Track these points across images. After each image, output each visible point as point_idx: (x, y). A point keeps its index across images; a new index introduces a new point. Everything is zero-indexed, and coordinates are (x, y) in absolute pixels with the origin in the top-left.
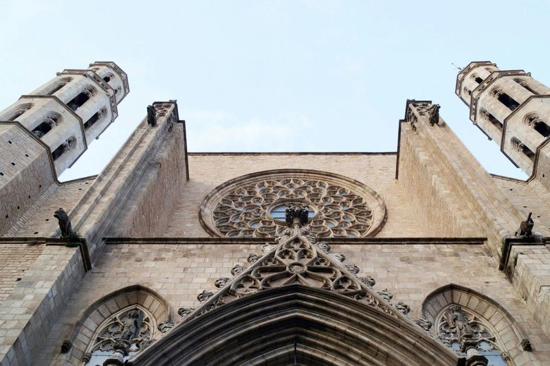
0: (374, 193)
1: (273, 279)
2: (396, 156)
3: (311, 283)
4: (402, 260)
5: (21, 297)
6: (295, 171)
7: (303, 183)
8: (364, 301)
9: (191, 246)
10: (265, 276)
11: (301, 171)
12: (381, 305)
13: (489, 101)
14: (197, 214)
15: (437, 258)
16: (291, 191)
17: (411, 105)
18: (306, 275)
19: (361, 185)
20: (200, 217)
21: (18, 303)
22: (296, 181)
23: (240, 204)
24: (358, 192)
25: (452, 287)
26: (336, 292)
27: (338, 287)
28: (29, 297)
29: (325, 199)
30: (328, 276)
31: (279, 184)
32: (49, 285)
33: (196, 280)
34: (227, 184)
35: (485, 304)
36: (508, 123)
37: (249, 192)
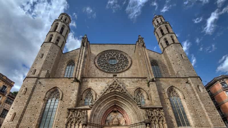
0: (130, 57)
1: (112, 90)
2: (135, 45)
3: (117, 91)
4: (132, 82)
5: (73, 93)
6: (113, 50)
7: (115, 53)
8: (125, 94)
9: (97, 79)
10: (111, 89)
11: (115, 50)
12: (128, 95)
13: (158, 31)
14: (94, 63)
15: (138, 81)
16: (113, 55)
17: (139, 39)
18: (117, 89)
19: (127, 54)
20: (95, 63)
21: (73, 94)
22: (114, 53)
23: (102, 59)
24: (126, 56)
25: (139, 88)
26: (121, 92)
27: (121, 91)
28: (75, 93)
29: (120, 58)
30: (120, 89)
31: (110, 53)
32: (77, 90)
33: (99, 87)
34: (99, 54)
35: (144, 91)
36: (161, 39)
37: (104, 56)
